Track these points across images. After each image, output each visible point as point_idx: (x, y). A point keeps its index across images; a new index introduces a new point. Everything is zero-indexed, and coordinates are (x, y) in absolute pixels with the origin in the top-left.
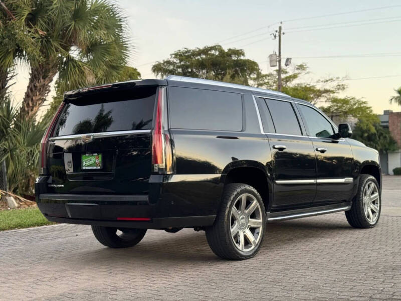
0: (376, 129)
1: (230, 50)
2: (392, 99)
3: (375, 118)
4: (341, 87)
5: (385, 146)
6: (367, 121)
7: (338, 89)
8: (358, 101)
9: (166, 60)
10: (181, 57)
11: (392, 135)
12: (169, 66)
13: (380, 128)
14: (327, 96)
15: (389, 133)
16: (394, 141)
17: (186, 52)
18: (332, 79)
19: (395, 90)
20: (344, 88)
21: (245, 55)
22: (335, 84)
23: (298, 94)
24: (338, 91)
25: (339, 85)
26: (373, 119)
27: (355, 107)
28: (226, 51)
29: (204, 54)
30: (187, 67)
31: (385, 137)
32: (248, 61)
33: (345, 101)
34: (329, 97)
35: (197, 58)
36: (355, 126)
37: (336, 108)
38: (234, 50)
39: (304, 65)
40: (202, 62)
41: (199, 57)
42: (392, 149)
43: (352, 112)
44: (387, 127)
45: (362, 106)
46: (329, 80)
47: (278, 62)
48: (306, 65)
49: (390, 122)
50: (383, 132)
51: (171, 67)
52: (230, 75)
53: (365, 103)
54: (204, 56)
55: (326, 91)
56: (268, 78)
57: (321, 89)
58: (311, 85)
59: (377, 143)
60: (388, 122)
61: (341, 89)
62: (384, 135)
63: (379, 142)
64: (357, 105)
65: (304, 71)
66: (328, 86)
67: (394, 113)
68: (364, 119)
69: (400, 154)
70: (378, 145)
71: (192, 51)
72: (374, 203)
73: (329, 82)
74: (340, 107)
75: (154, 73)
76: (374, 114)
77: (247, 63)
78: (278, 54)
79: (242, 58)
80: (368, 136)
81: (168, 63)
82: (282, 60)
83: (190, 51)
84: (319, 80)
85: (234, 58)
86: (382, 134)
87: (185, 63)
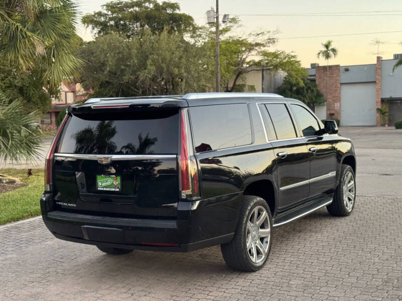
0: (304, 82)
1: (164, 3)
2: (319, 53)
3: (303, 72)
4: (272, 41)
5: (312, 99)
6: (296, 75)
7: (269, 43)
8: (288, 55)
9: (97, 12)
10: (114, 9)
11: (319, 89)
12: (100, 18)
13: (308, 81)
14: (258, 50)
15: (316, 86)
16: (320, 94)
17: (118, 4)
18: (263, 33)
19: (323, 45)
20: (274, 42)
21: (180, 8)
22: (266, 37)
23: (231, 48)
24: (268, 45)
25: (270, 39)
26: (302, 73)
27: (285, 61)
28: (161, 4)
29: (136, 6)
30: (120, 20)
31: (312, 91)
32: (184, 15)
33: (275, 55)
34: (260, 50)
35: (130, 10)
36: (285, 79)
37: (267, 61)
38: (168, 3)
39: (236, 18)
40: (136, 15)
41: (132, 9)
42: (318, 102)
43: (281, 65)
44: (314, 81)
45: (292, 60)
46: (261, 34)
47: (215, 19)
48: (238, 18)
49: (317, 76)
50: (310, 86)
51: (103, 19)
52: (167, 31)
53: (294, 57)
54: (137, 9)
55: (257, 45)
56: (200, 30)
57: (253, 43)
58: (243, 39)
59: (305, 97)
60: (315, 75)
61: (272, 43)
62: (312, 88)
63: (307, 96)
64: (287, 58)
65: (236, 24)
66: (260, 40)
67: (320, 67)
68: (293, 73)
69: (326, 106)
70: (307, 99)
71: (124, 3)
72: (350, 191)
73: (260, 35)
74: (271, 61)
75: (83, 25)
76: (302, 68)
77: (183, 18)
78: (215, 11)
79: (177, 11)
80: (296, 90)
81: (100, 14)
82: (219, 16)
83: (122, 2)
84: (251, 34)
85: (169, 11)
86: (309, 88)
87: (117, 15)
